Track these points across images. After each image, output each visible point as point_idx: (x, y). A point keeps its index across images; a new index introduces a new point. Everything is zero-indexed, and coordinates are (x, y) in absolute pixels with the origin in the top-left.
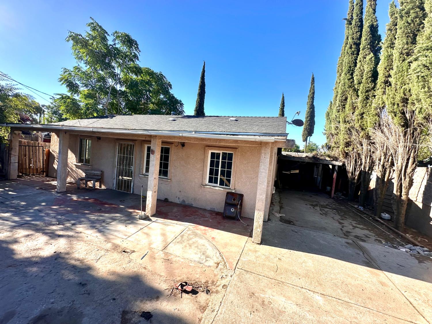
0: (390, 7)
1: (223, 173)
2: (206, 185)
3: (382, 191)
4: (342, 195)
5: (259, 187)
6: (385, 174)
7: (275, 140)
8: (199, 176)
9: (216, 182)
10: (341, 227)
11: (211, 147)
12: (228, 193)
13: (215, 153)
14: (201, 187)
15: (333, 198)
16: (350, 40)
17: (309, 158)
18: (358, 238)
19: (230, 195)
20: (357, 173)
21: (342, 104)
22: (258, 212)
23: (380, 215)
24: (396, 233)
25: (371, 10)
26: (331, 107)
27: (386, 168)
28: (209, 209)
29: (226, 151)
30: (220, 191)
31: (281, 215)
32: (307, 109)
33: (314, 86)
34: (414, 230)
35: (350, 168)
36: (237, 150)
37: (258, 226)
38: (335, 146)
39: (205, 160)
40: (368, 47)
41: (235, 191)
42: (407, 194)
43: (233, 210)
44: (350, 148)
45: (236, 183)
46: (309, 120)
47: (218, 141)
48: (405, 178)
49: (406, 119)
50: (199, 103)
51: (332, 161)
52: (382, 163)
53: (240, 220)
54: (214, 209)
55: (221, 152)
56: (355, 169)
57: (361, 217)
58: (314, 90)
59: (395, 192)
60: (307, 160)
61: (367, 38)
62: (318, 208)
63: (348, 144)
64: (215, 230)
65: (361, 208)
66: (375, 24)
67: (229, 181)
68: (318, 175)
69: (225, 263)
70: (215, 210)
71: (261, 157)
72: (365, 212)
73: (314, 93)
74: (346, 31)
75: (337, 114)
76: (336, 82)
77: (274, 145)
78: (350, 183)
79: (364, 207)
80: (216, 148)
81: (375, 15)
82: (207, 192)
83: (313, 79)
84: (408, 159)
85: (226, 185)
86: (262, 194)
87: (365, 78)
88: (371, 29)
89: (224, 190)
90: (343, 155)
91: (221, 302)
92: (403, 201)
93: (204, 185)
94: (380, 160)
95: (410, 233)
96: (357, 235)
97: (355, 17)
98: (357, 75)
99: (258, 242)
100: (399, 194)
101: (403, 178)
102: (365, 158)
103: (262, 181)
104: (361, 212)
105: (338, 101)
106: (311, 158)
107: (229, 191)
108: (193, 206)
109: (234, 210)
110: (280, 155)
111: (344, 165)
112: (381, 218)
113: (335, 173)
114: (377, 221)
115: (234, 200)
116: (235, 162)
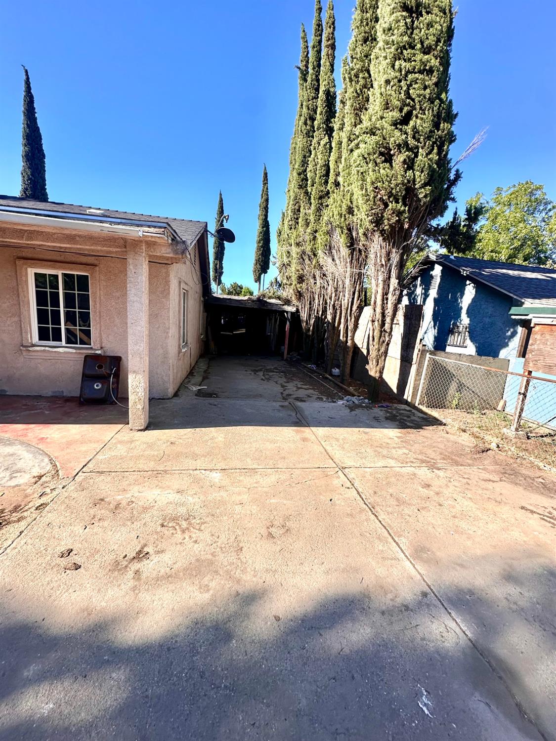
0: (342, 65)
1: (70, 318)
2: (33, 346)
3: (333, 340)
4: (298, 355)
5: (130, 331)
6: (335, 316)
7: (144, 233)
8: (11, 328)
9: (58, 338)
10: (282, 391)
11: (33, 261)
12: (86, 357)
13: (44, 276)
14: (21, 350)
15: (286, 360)
16: (305, 110)
17: (253, 301)
18: (298, 400)
19: (92, 360)
20: (312, 321)
21: (295, 216)
22: (134, 376)
23: (331, 371)
24: (342, 388)
25: (328, 64)
26: (283, 221)
27: (337, 309)
28: (50, 394)
29: (71, 270)
30: (70, 355)
31: (199, 388)
32: (258, 228)
33: (267, 189)
34: (359, 382)
35: (304, 315)
36: (97, 268)
37: (137, 400)
38: (287, 283)
39: (20, 290)
40: (323, 127)
41: (104, 352)
42: (353, 339)
43: (97, 386)
44: (304, 285)
45: (104, 336)
46: (262, 247)
47: (26, 234)
48: (351, 319)
49: (352, 238)
50: (29, 179)
51: (283, 305)
52: (332, 303)
53: (116, 403)
54: (62, 392)
55: (59, 273)
56: (310, 315)
57: (311, 377)
58: (268, 195)
59: (341, 338)
60: (249, 305)
61: (322, 112)
62: (261, 373)
63: (301, 279)
64: (52, 426)
65: (314, 367)
66: (332, 90)
67: (88, 333)
68: (271, 329)
69: (57, 471)
70: (65, 394)
71: (129, 273)
72: (318, 371)
73: (267, 200)
74: (300, 91)
75: (289, 231)
76: (288, 180)
77: (152, 250)
78: (304, 336)
79: (318, 366)
80: (46, 263)
81: (333, 75)
82: (40, 361)
83: (266, 174)
84: (354, 293)
85: (82, 342)
86: (137, 343)
87: (318, 175)
88: (327, 98)
89: (78, 351)
90: (296, 295)
91: (21, 533)
92: (348, 347)
93: (26, 347)
94: (331, 298)
95: (353, 385)
96: (298, 396)
97: (310, 71)
98: (311, 171)
99: (140, 428)
100: (345, 339)
101: (349, 318)
102: (319, 299)
103: (136, 319)
104: (313, 371)
105: (290, 211)
106: (255, 301)
107: (90, 352)
108: (7, 393)
109: (100, 386)
110: (208, 296)
111: (298, 310)
112: (331, 375)
113: (288, 323)
114: (327, 378)
115: (100, 367)
116: (94, 293)
